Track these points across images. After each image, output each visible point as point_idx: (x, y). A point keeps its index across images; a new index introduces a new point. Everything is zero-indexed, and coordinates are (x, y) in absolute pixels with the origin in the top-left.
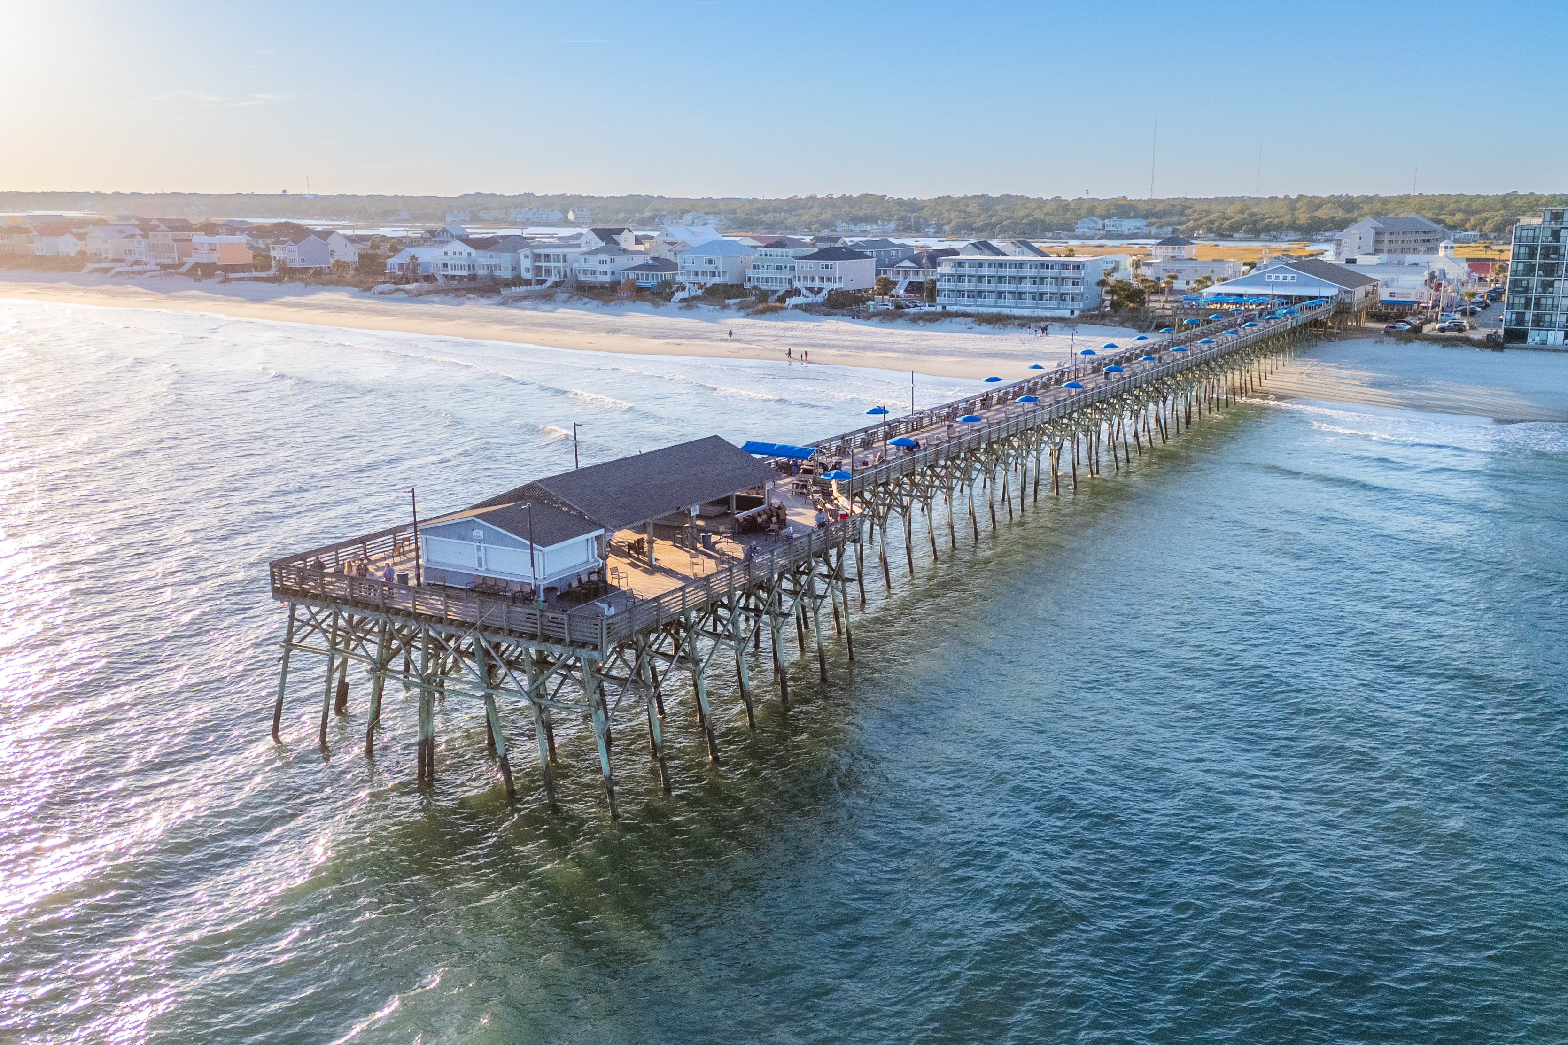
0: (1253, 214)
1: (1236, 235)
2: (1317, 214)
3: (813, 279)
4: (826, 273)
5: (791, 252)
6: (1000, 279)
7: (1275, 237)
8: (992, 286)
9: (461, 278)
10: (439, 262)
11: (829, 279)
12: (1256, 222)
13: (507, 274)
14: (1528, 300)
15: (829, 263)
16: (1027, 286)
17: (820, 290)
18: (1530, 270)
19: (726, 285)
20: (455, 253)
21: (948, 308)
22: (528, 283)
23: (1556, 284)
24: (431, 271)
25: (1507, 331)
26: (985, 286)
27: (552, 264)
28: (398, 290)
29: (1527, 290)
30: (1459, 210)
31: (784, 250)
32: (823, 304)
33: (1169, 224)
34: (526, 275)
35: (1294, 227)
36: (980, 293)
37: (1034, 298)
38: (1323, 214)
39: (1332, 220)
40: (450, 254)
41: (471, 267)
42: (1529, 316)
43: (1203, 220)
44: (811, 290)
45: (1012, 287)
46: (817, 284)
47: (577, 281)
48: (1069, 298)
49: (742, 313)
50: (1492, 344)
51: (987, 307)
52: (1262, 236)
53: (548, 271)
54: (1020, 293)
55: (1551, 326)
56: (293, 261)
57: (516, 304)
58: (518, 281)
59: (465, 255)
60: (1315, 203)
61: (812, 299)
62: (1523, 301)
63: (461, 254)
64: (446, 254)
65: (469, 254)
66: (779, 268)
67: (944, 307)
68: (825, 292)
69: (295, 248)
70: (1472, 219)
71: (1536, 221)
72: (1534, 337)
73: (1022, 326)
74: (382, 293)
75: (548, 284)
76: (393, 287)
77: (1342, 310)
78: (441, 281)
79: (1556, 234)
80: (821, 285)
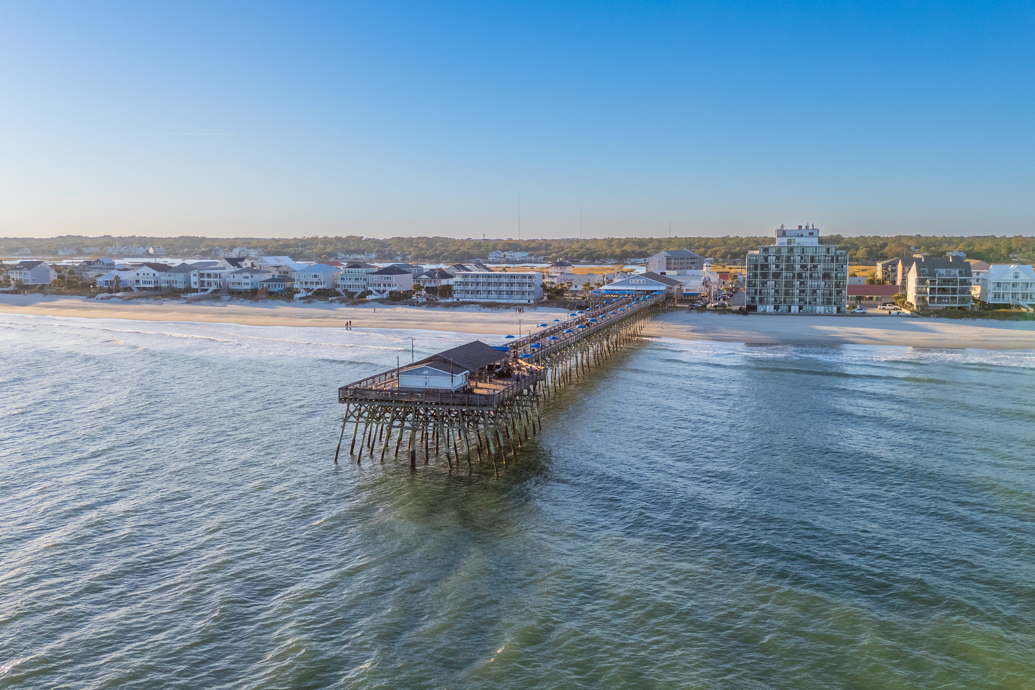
0: (588, 249)
1: (581, 261)
2: (623, 248)
3: (379, 285)
4: (387, 282)
5: (364, 270)
6: (489, 284)
7: (603, 262)
8: (485, 288)
9: (151, 288)
10: (134, 280)
11: (389, 285)
12: (591, 254)
13: (181, 286)
14: (756, 290)
15: (389, 276)
16: (504, 288)
17: (384, 291)
18: (755, 276)
19: (325, 290)
20: (144, 274)
21: (460, 300)
22: (196, 291)
23: (768, 283)
24: (129, 285)
25: (748, 306)
26: (480, 288)
27: (212, 280)
28: (112, 297)
29: (755, 286)
30: (700, 246)
31: (360, 269)
32: (387, 299)
33: (541, 255)
34: (194, 286)
35: (613, 256)
36: (478, 292)
37: (508, 294)
38: (627, 248)
39: (634, 252)
40: (141, 274)
41: (156, 282)
42: (757, 298)
43: (562, 253)
44: (378, 291)
45: (496, 288)
46: (382, 288)
47: (229, 289)
48: (526, 294)
49: (344, 304)
50: (742, 312)
51: (482, 299)
52: (596, 261)
53: (209, 284)
54: (500, 291)
55: (768, 303)
56: (27, 281)
57: (196, 303)
58: (189, 290)
59: (151, 275)
60: (622, 243)
61: (379, 296)
62: (753, 291)
63: (148, 274)
64: (138, 274)
65: (154, 275)
66: (357, 279)
67: (458, 300)
68: (387, 292)
69: (29, 272)
70: (709, 251)
71: (757, 252)
72: (760, 308)
73: (507, 308)
74: (102, 299)
75: (210, 291)
76: (108, 295)
77: (669, 297)
78: (136, 291)
79: (766, 259)
80: (384, 289)
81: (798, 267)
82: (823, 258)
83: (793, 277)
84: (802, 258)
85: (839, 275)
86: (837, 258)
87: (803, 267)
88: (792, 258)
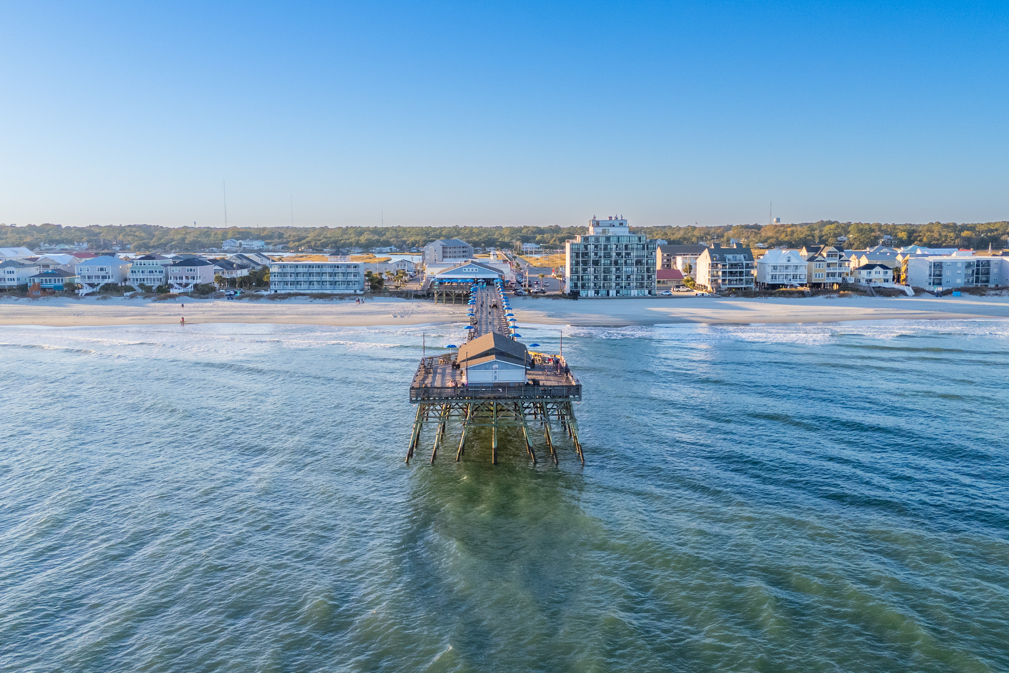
3: (181, 278)
4: (190, 274)
6: (310, 274)
8: (305, 278)
11: (193, 278)
14: (578, 276)
15: (193, 268)
16: (327, 278)
17: (187, 285)
18: (577, 263)
19: (113, 284)
21: (278, 292)
23: (589, 269)
25: (572, 292)
26: (300, 278)
29: (577, 272)
31: (154, 261)
33: (279, 244)
36: (298, 283)
37: (331, 284)
42: (579, 284)
44: (180, 284)
45: (318, 278)
46: (184, 281)
48: (352, 284)
50: (566, 297)
54: (323, 282)
55: (589, 288)
61: (183, 290)
62: (576, 277)
66: (152, 272)
67: (276, 291)
68: (191, 285)
71: (577, 241)
72: (583, 293)
79: (586, 247)
80: (187, 282)
81: (614, 254)
82: (635, 246)
83: (611, 264)
84: (617, 246)
85: (649, 261)
86: (647, 246)
87: (618, 254)
88: (609, 246)
